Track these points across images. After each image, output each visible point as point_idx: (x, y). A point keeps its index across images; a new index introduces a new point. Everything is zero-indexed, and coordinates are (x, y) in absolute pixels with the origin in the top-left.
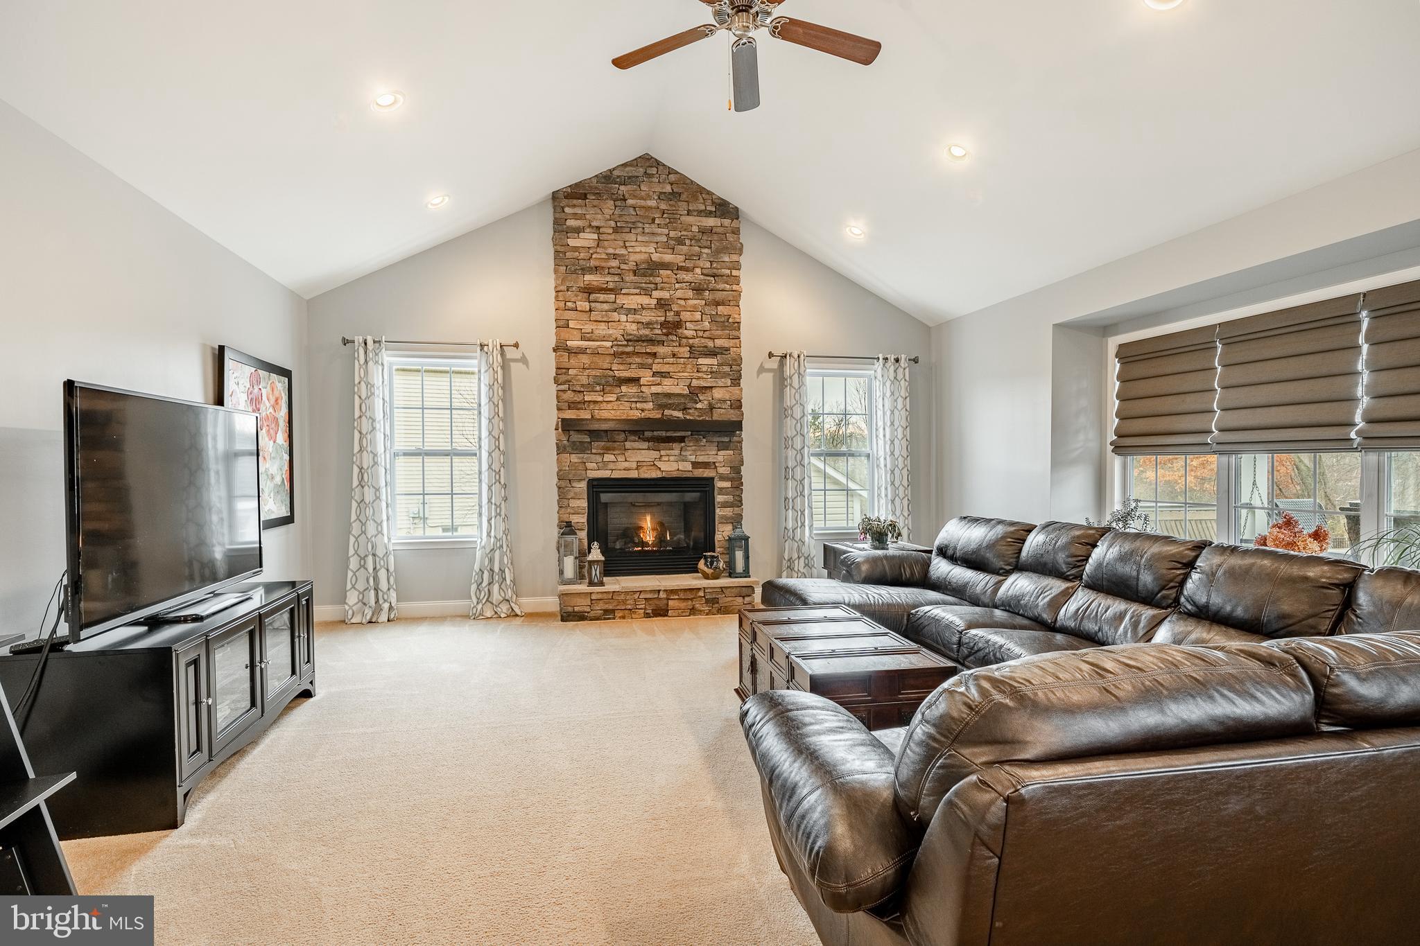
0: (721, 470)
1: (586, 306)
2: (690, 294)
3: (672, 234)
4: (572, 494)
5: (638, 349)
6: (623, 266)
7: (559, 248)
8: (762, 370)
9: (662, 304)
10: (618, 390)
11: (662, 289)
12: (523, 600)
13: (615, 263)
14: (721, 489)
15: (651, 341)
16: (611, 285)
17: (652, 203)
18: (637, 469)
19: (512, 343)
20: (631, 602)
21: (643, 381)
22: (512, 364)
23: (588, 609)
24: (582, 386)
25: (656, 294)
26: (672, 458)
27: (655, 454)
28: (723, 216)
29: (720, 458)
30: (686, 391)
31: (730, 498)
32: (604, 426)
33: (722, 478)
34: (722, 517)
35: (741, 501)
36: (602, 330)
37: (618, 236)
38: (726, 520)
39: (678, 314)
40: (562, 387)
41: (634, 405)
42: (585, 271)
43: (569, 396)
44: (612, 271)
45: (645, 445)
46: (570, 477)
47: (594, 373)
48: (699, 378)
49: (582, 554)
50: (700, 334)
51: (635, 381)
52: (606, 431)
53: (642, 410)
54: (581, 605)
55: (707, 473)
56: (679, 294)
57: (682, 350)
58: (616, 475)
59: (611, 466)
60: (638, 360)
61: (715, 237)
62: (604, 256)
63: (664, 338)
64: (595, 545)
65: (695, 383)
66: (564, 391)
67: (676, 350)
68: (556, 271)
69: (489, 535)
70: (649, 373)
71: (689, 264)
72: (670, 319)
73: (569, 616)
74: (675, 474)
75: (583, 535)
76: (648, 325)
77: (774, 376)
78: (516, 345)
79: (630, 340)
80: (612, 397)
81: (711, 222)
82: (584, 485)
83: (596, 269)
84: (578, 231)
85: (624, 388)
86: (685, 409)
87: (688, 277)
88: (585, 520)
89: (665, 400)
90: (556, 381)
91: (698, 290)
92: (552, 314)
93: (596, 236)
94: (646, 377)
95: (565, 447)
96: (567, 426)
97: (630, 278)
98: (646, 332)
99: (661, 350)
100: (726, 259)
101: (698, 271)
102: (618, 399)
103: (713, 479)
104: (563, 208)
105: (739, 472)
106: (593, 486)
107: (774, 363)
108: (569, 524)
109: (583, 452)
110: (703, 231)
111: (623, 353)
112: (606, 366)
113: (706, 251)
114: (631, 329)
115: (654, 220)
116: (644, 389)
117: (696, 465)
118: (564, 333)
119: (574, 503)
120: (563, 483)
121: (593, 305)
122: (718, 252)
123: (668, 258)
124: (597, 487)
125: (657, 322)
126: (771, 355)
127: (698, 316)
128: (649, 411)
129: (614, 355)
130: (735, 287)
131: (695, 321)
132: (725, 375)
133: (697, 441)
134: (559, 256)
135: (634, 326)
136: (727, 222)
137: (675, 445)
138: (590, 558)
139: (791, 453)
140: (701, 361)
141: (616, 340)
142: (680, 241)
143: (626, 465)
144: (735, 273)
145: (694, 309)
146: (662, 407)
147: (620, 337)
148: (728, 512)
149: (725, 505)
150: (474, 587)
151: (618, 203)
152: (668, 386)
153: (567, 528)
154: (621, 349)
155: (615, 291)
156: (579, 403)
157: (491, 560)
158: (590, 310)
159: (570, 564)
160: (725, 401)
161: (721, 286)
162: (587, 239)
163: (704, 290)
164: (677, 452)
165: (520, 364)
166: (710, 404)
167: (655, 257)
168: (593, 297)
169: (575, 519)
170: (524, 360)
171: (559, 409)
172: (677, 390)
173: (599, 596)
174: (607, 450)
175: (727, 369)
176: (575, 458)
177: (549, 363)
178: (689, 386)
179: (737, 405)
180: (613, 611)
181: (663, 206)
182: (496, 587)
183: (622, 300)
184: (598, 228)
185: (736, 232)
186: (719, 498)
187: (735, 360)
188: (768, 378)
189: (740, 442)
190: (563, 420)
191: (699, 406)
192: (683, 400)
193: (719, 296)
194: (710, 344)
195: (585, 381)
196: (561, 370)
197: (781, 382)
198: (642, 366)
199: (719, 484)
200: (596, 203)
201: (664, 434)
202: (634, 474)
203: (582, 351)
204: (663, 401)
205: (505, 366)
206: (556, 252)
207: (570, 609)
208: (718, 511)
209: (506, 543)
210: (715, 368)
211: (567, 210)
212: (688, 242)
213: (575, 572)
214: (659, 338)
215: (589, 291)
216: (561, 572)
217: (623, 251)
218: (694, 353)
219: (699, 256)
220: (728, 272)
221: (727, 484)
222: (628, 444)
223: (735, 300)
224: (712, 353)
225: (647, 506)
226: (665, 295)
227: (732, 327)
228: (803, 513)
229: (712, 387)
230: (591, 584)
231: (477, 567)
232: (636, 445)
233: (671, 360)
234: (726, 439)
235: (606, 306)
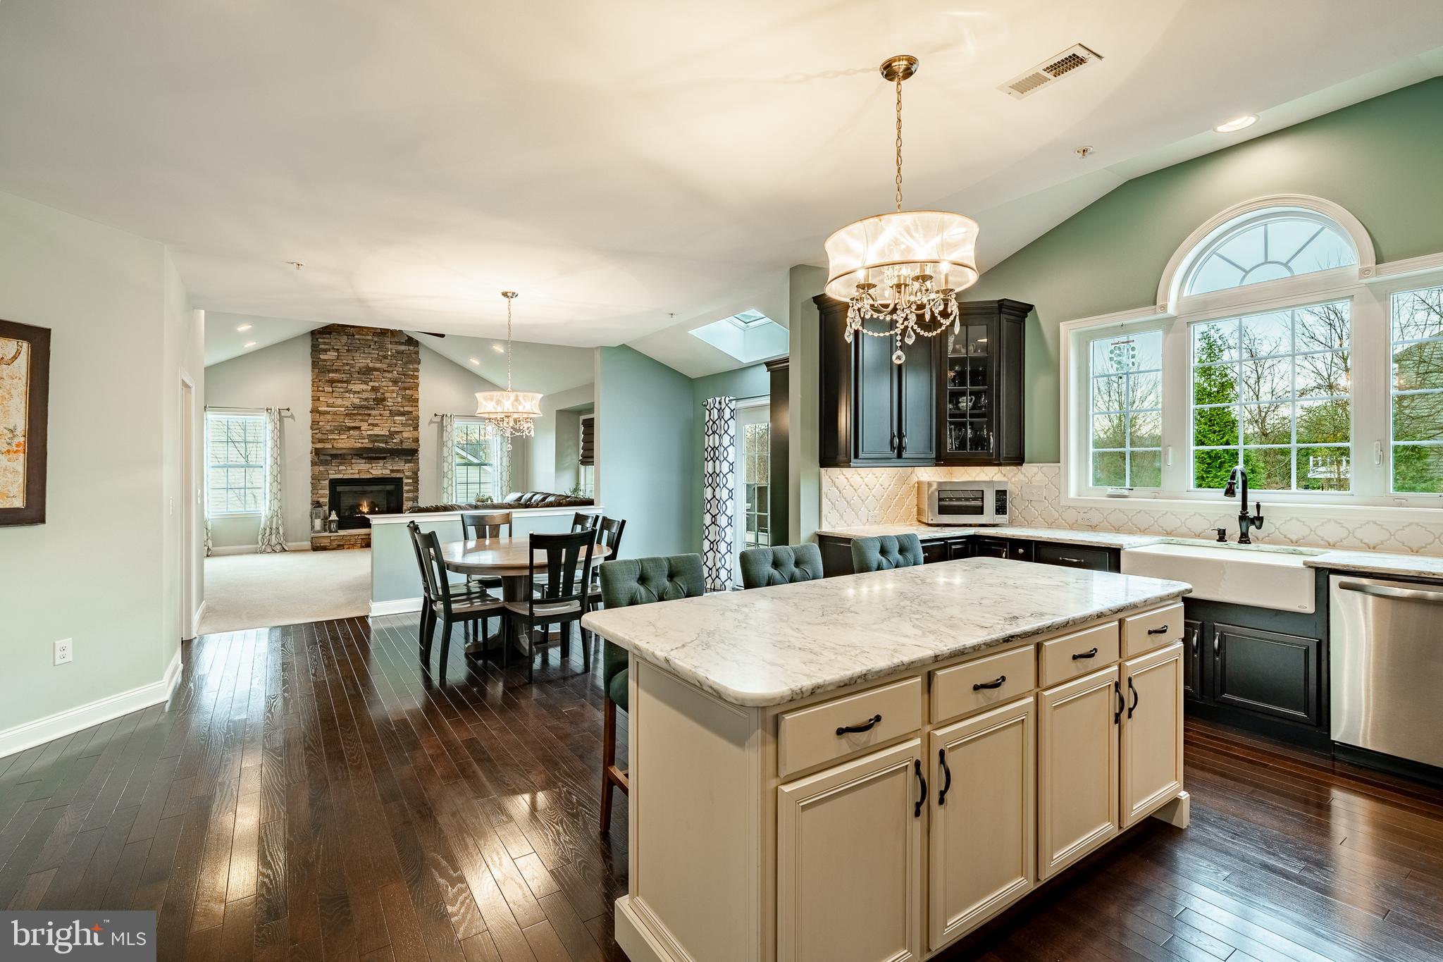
0: (407, 474)
1: (330, 389)
2: (391, 384)
3: (380, 353)
4: (320, 487)
5: (360, 412)
6: (352, 369)
7: (314, 360)
8: (431, 422)
9: (374, 389)
10: (348, 433)
11: (374, 381)
12: (289, 544)
13: (347, 368)
14: (406, 483)
15: (368, 408)
16: (345, 379)
17: (370, 338)
18: (358, 473)
19: (287, 408)
20: (354, 540)
21: (362, 428)
22: (285, 419)
23: (329, 545)
24: (327, 431)
25: (371, 384)
26: (378, 468)
27: (370, 466)
28: (409, 345)
29: (406, 468)
30: (388, 433)
31: (411, 488)
32: (339, 452)
33: (408, 478)
34: (406, 497)
35: (418, 489)
36: (339, 402)
37: (349, 354)
38: (409, 499)
39: (383, 394)
40: (316, 431)
41: (357, 441)
42: (329, 371)
43: (319, 436)
44: (345, 372)
45: (364, 461)
46: (319, 478)
47: (334, 424)
48: (395, 427)
49: (325, 519)
50: (396, 404)
51: (358, 428)
52: (340, 454)
53: (362, 443)
54: (325, 542)
55: (399, 475)
56: (384, 384)
57: (385, 412)
58: (346, 477)
59: (343, 472)
60: (360, 417)
61: (405, 355)
62: (341, 364)
63: (375, 406)
64: (334, 512)
65: (392, 429)
66: (316, 434)
67: (382, 412)
68: (312, 371)
69: (270, 509)
70: (366, 424)
71: (390, 369)
72: (379, 397)
73: (316, 548)
74: (380, 476)
75: (326, 508)
76: (366, 399)
77: (438, 426)
78: (288, 409)
79: (355, 407)
80: (345, 437)
81: (403, 348)
82: (327, 482)
83: (336, 371)
84: (326, 351)
85: (351, 432)
86: (387, 442)
87: (389, 375)
88: (327, 500)
89: (375, 438)
90: (312, 428)
91: (395, 382)
92: (309, 394)
93: (336, 354)
94: (364, 426)
95: (316, 463)
96: (317, 452)
97: (356, 375)
98: (365, 403)
99: (373, 412)
100: (411, 367)
101: (395, 372)
102: (348, 438)
103: (402, 478)
104: (317, 339)
105: (417, 474)
106: (333, 483)
107: (438, 419)
108: (318, 502)
109: (327, 465)
110: (398, 352)
111: (351, 414)
112: (341, 420)
113: (399, 362)
114: (357, 401)
115: (370, 346)
116: (363, 432)
117: (392, 471)
118: (317, 404)
119: (320, 492)
120: (314, 481)
121: (334, 389)
122: (406, 363)
123: (378, 365)
124: (334, 483)
125: (371, 398)
126: (436, 415)
127: (395, 395)
128: (366, 443)
129: (346, 415)
130: (415, 381)
131: (393, 398)
132: (410, 425)
133: (394, 459)
134: (315, 364)
135: (358, 400)
136: (412, 348)
137: (380, 461)
138: (331, 519)
139: (446, 465)
140: (396, 418)
141: (347, 407)
142: (385, 357)
143: (352, 471)
144: (416, 374)
145: (393, 392)
146: (374, 441)
147: (350, 406)
148: (411, 495)
149: (408, 491)
150: (260, 537)
151: (350, 337)
152: (377, 431)
153: (317, 504)
154: (350, 412)
155: (348, 382)
156: (325, 439)
157: (271, 523)
158: (333, 392)
159: (318, 523)
160: (409, 438)
161: (408, 380)
162: (331, 355)
163: (399, 382)
164: (382, 465)
165: (290, 419)
166: (401, 440)
167: (371, 365)
168: (334, 385)
169: (321, 500)
170: (292, 417)
171: (313, 443)
172: (382, 433)
173: (335, 538)
174: (341, 464)
175: (411, 422)
176: (322, 468)
177: (307, 419)
178: (389, 431)
179: (417, 440)
180: (343, 545)
181: (376, 339)
182: (274, 536)
183: (350, 387)
184: (338, 349)
185: (417, 353)
186: (405, 488)
187: (415, 418)
188: (435, 426)
189: (418, 459)
190: (316, 449)
191: (394, 441)
192: (385, 438)
193: (407, 385)
194: (402, 409)
195: (329, 428)
196: (314, 424)
197: (441, 428)
198: (362, 420)
199: (405, 481)
200: (337, 336)
201: (374, 455)
202: (357, 476)
203: (328, 413)
204: (374, 438)
205: (281, 419)
206: (313, 361)
207: (318, 545)
208: (404, 494)
209: (281, 513)
210: (404, 422)
211: (320, 340)
212: (389, 358)
213: (321, 527)
214: (372, 406)
215: (332, 382)
216: (313, 527)
217: (352, 362)
218: (392, 414)
219: (396, 365)
220: (412, 373)
221: (411, 481)
222: (353, 461)
223: (416, 387)
224: (403, 414)
225: (364, 493)
226: (376, 384)
227: (414, 401)
228: (452, 494)
229: (402, 432)
230: (331, 532)
231: (262, 526)
232: (358, 461)
233: (379, 418)
234: (410, 458)
235: (342, 390)
